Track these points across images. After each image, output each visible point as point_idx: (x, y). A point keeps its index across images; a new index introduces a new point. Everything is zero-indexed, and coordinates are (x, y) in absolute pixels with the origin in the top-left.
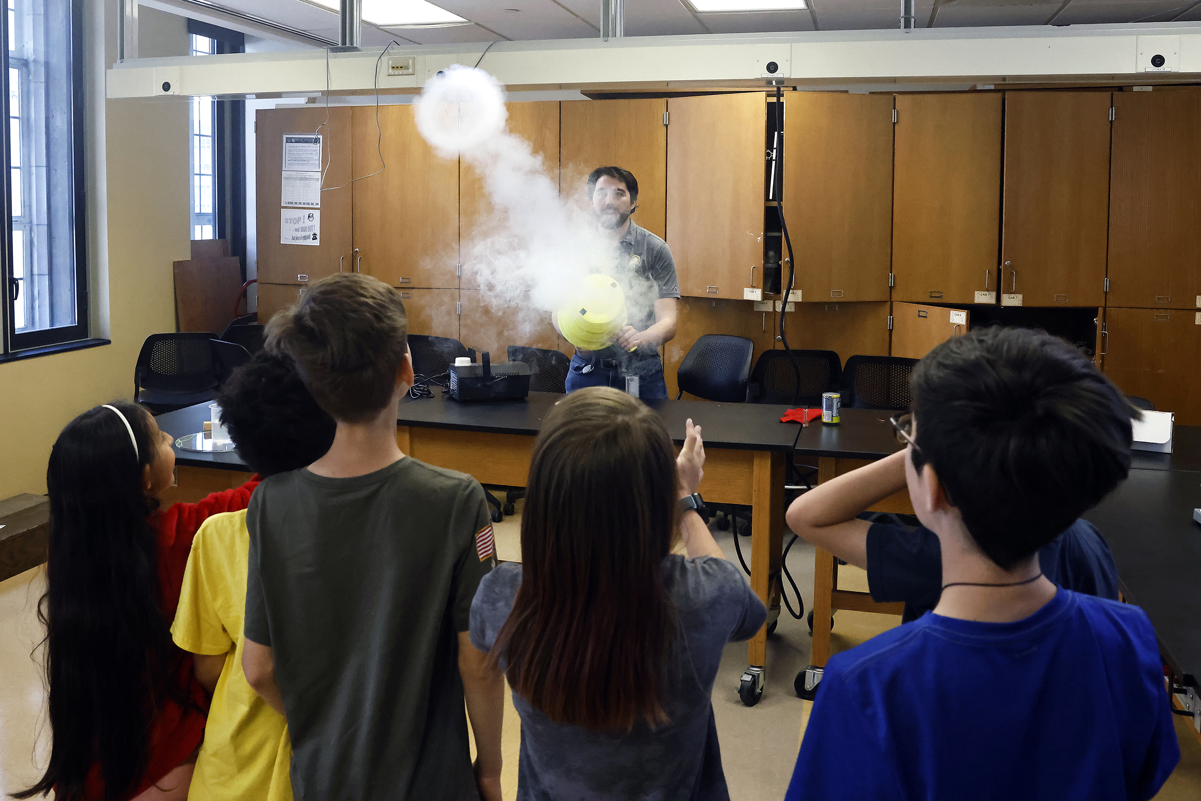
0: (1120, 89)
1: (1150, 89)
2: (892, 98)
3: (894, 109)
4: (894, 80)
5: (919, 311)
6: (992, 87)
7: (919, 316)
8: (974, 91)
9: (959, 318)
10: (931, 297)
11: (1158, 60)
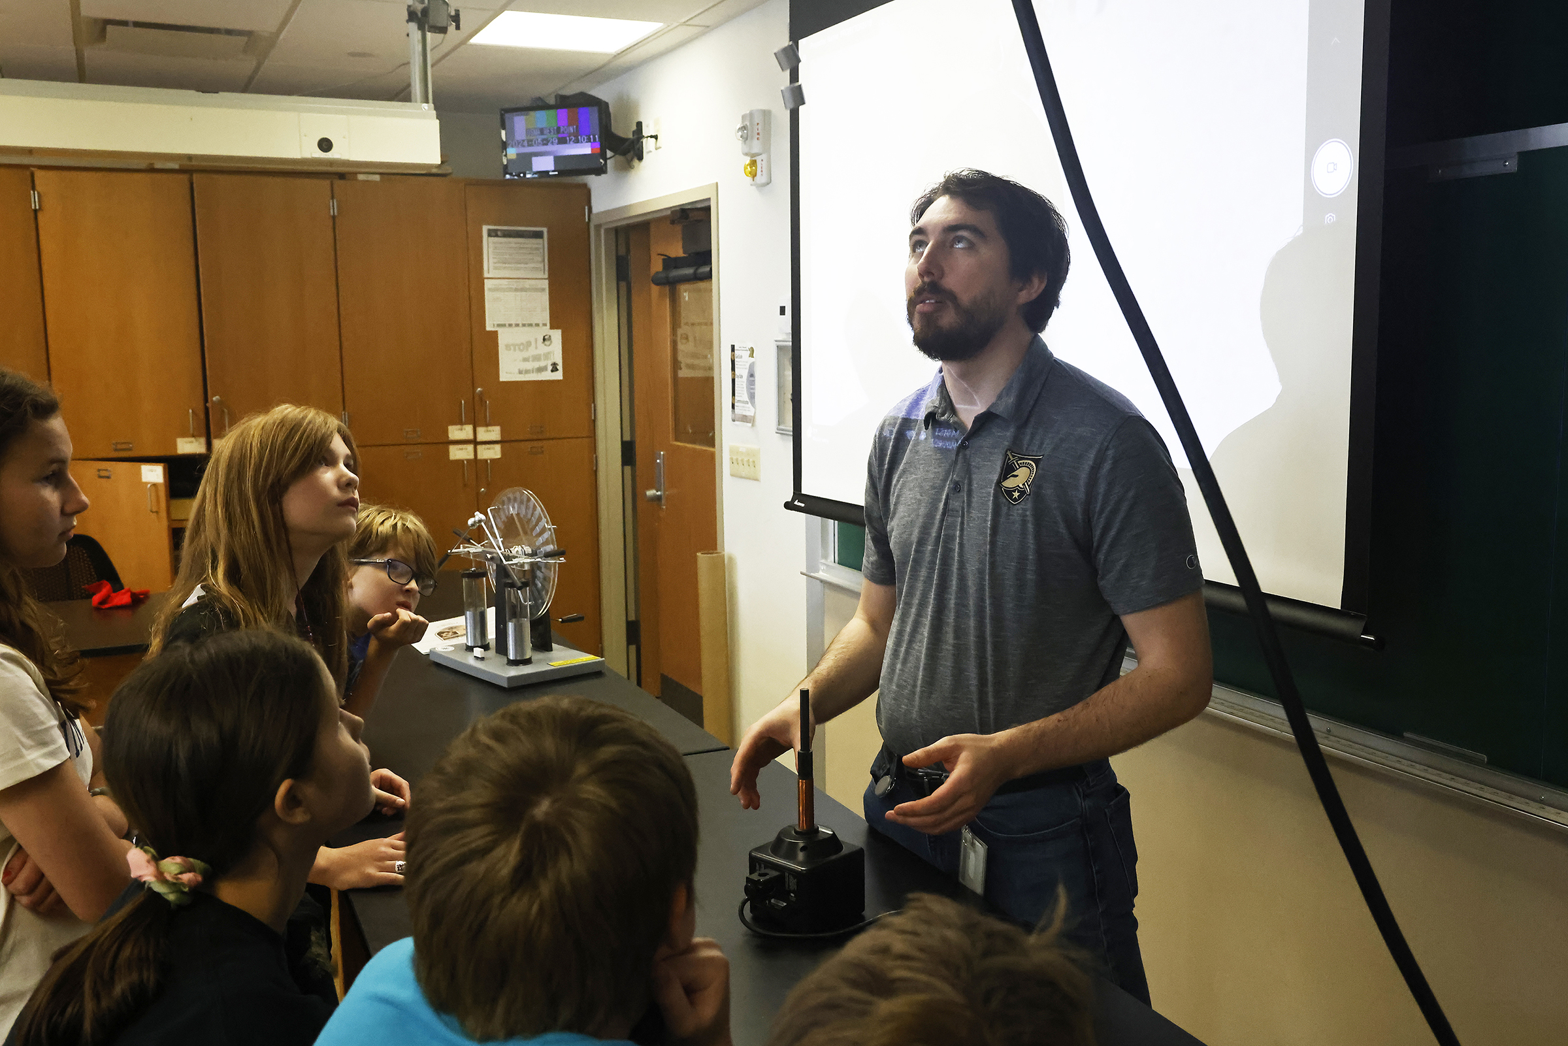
0: (342, 176)
1: (377, 178)
2: (28, 173)
3: (34, 189)
4: (30, 151)
5: (99, 470)
6: (176, 167)
7: (100, 477)
8: (151, 170)
9: (153, 474)
10: (116, 450)
11: (325, 145)
